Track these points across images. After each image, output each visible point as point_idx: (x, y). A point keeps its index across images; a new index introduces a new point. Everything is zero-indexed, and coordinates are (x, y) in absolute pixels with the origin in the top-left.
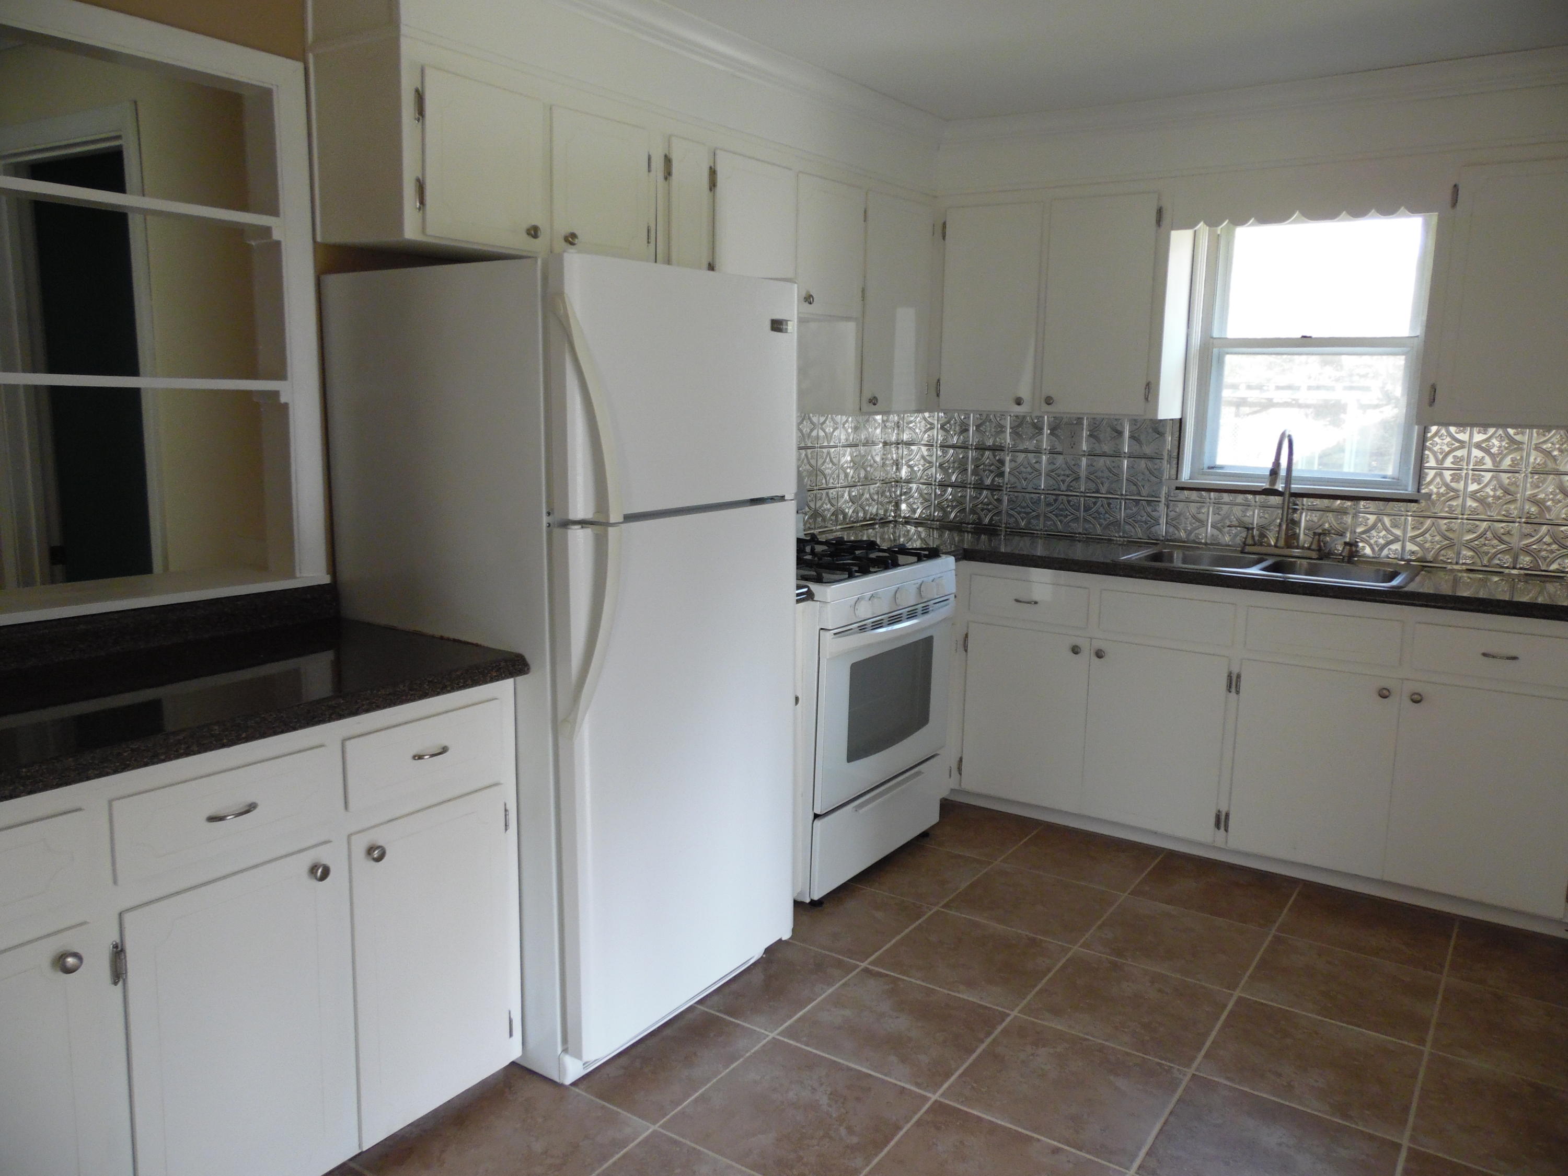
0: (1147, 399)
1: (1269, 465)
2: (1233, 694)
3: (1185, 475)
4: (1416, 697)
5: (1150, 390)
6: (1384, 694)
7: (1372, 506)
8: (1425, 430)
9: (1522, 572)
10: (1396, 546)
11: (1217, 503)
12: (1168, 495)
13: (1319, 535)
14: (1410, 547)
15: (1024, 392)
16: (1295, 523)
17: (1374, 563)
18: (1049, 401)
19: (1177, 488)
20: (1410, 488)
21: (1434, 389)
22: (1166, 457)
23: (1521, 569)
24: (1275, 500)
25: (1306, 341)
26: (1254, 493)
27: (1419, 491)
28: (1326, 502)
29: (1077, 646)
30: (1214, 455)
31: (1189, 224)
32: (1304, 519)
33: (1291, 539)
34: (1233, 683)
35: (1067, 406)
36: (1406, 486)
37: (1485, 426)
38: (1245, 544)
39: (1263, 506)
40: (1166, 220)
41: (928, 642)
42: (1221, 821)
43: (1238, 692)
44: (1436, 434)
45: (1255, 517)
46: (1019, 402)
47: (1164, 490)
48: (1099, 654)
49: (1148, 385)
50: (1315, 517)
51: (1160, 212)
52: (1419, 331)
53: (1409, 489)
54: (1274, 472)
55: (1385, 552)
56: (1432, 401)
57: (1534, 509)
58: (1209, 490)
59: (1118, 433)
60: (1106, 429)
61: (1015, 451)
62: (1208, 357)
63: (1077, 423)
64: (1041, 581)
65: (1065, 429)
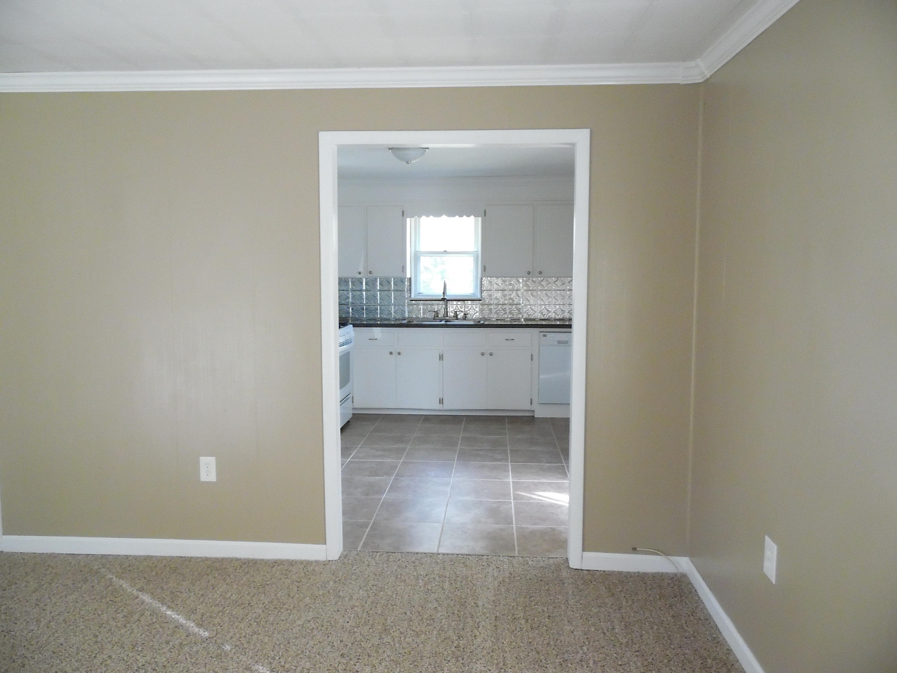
0: (403, 271)
2: (441, 361)
3: (413, 296)
4: (491, 354)
5: (404, 268)
6: (483, 354)
7: (469, 302)
8: (482, 279)
9: (510, 319)
10: (477, 314)
11: (423, 304)
12: (408, 303)
13: (455, 313)
14: (481, 314)
15: (361, 270)
16: (447, 310)
17: (472, 320)
18: (370, 273)
19: (411, 300)
20: (479, 297)
21: (485, 267)
22: (406, 290)
23: (510, 318)
25: (445, 252)
26: (435, 300)
27: (481, 297)
28: (456, 302)
29: (391, 352)
30: (420, 289)
31: (412, 217)
32: (451, 308)
33: (447, 314)
34: (441, 357)
35: (374, 274)
36: (478, 296)
37: (497, 277)
38: (435, 317)
39: (438, 305)
40: (405, 214)
42: (441, 401)
43: (442, 360)
44: (485, 280)
45: (436, 308)
46: (360, 273)
47: (407, 301)
48: (399, 354)
49: (403, 267)
50: (454, 307)
51: (403, 212)
55: (474, 316)
56: (485, 270)
57: (511, 301)
58: (421, 300)
59: (390, 283)
60: (386, 282)
61: (353, 290)
62: (417, 257)
63: (376, 279)
64: (377, 332)
65: (371, 283)
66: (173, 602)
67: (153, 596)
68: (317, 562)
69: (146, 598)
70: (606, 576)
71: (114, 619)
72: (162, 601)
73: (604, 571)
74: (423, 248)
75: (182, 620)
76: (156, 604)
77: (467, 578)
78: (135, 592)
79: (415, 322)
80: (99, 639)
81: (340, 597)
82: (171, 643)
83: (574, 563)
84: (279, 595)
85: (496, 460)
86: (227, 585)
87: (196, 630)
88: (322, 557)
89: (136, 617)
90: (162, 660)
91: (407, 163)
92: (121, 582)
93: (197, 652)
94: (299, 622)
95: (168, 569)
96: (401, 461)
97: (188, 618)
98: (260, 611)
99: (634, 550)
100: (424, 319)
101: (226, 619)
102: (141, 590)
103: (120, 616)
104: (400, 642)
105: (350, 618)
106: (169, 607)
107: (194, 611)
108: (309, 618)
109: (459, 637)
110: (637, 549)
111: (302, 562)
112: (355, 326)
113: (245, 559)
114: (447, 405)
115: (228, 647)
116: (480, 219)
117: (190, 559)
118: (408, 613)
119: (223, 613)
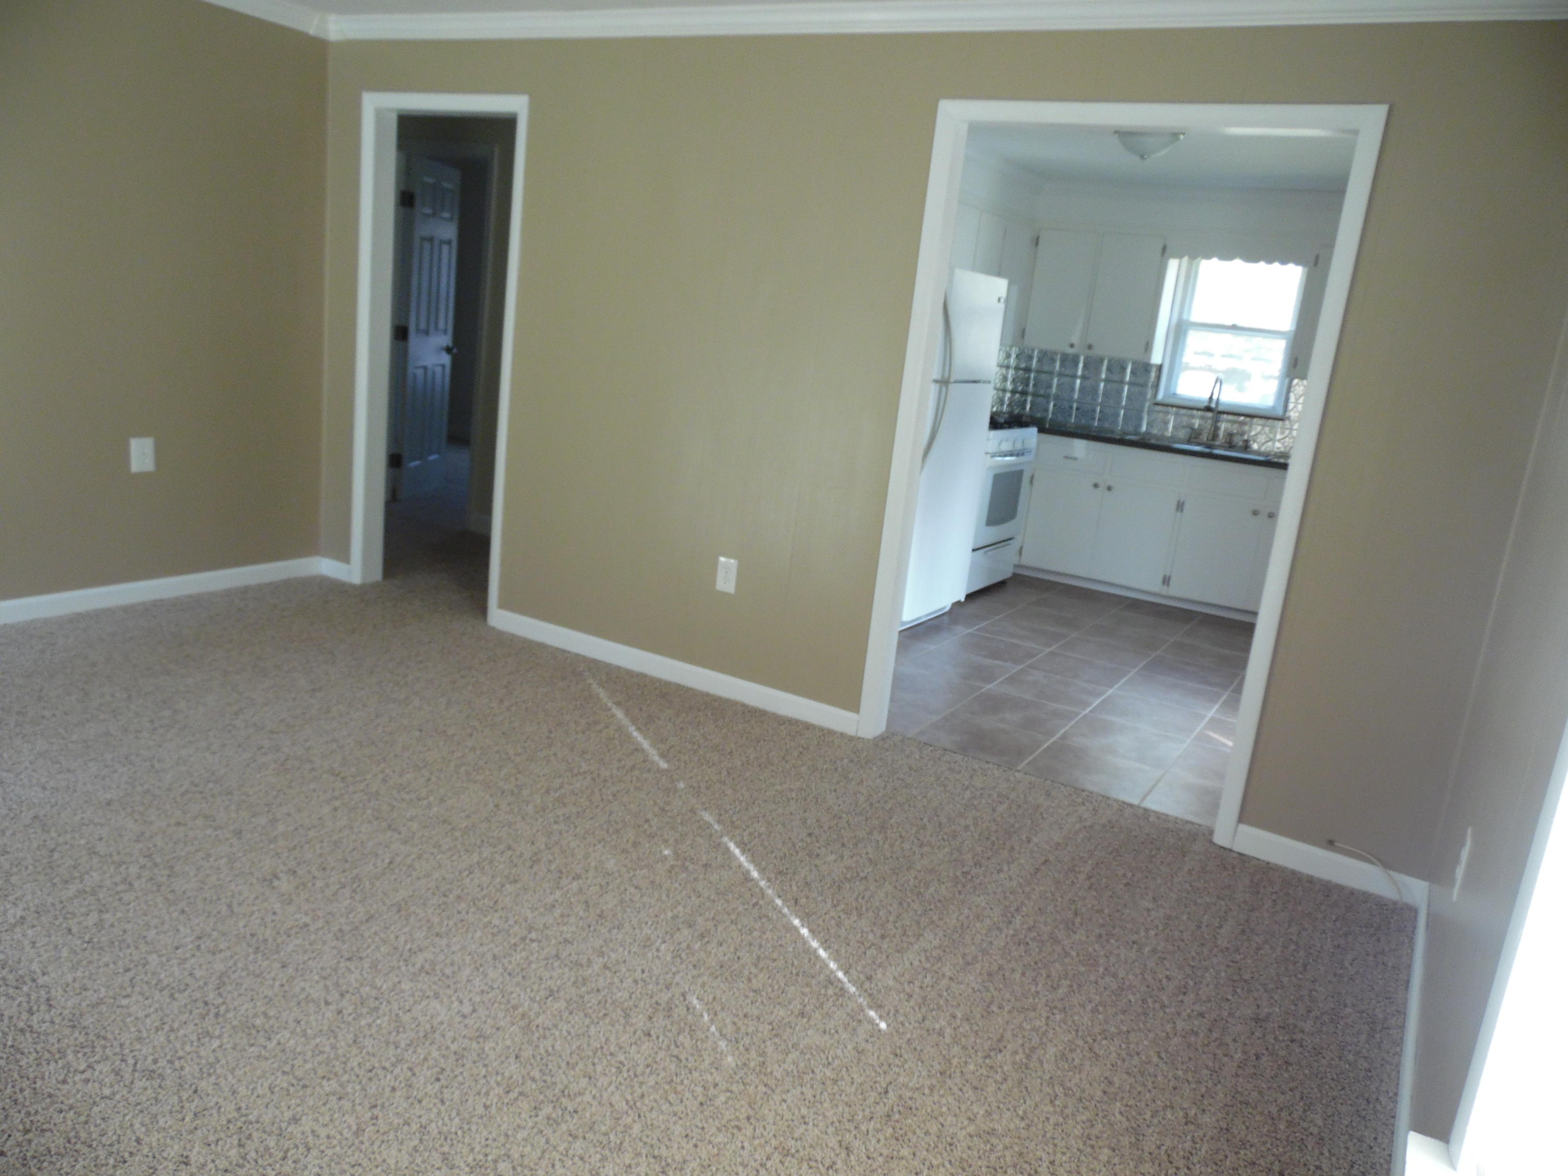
0: (1145, 351)
1: (1209, 396)
2: (1179, 512)
3: (1160, 396)
4: (1271, 515)
5: (1148, 346)
6: (1255, 513)
7: (1261, 421)
8: (1291, 380)
10: (1270, 444)
11: (1177, 414)
12: (1149, 407)
13: (1230, 435)
14: (1278, 445)
15: (1075, 339)
16: (1217, 429)
17: (1258, 453)
18: (1091, 347)
19: (1155, 404)
21: (1296, 360)
22: (1150, 385)
24: (1210, 414)
25: (1234, 327)
26: (1198, 409)
27: (1284, 414)
28: (1235, 418)
29: (1097, 484)
30: (1175, 388)
31: (1180, 256)
32: (1223, 426)
33: (1215, 436)
34: (1180, 506)
35: (1097, 351)
36: (1278, 411)
38: (1191, 437)
39: (1202, 418)
40: (1167, 253)
41: (1020, 473)
42: (1166, 581)
43: (1182, 511)
44: (1297, 384)
45: (1197, 423)
46: (1072, 346)
47: (1147, 405)
48: (1109, 488)
49: (1147, 343)
50: (1229, 425)
51: (1165, 248)
52: (1293, 328)
53: (1280, 412)
54: (1211, 398)
55: (1264, 447)
56: (1295, 366)
58: (1173, 406)
59: (1124, 369)
60: (1117, 367)
61: (1060, 375)
62: (1180, 330)
63: (1101, 361)
64: (1080, 447)
65: (1093, 364)
66: (645, 725)
67: (627, 712)
68: (842, 735)
69: (619, 714)
70: (1267, 869)
71: (576, 722)
72: (634, 721)
73: (1268, 863)
74: (1197, 314)
75: (646, 744)
76: (626, 721)
77: (1038, 807)
78: (610, 704)
79: (1153, 441)
80: (552, 735)
81: (846, 778)
82: (623, 762)
83: (1220, 838)
84: (771, 754)
85: (1211, 684)
86: (716, 726)
87: (656, 758)
88: (851, 731)
89: (599, 727)
90: (605, 773)
91: (1142, 157)
92: (601, 690)
93: (646, 780)
94: (779, 788)
95: (657, 692)
96: (1048, 650)
97: (653, 745)
98: (739, 763)
99: (1330, 844)
100: (1173, 439)
101: (696, 759)
102: (618, 704)
103: (583, 722)
104: (892, 846)
105: (844, 802)
106: (638, 729)
107: (663, 741)
108: (792, 787)
109: (977, 864)
110: (1336, 844)
111: (822, 729)
112: (1042, 430)
113: (752, 707)
114: (1176, 590)
115: (681, 785)
116: (1306, 270)
117: (688, 689)
118: (925, 820)
119: (695, 752)
